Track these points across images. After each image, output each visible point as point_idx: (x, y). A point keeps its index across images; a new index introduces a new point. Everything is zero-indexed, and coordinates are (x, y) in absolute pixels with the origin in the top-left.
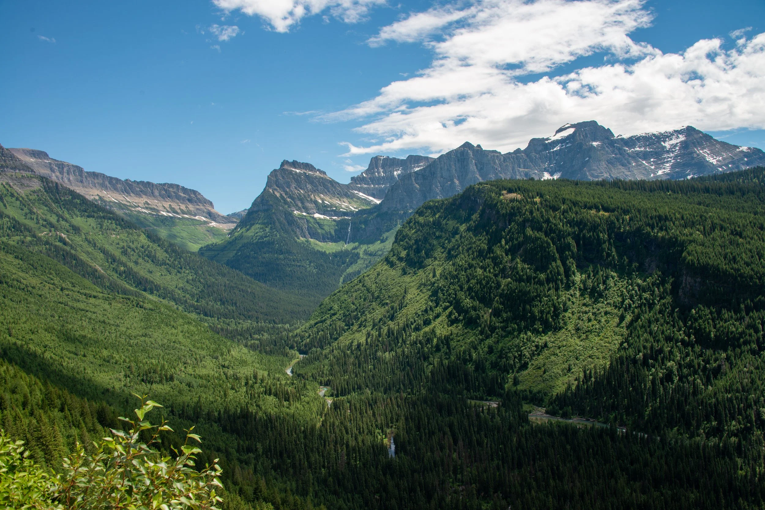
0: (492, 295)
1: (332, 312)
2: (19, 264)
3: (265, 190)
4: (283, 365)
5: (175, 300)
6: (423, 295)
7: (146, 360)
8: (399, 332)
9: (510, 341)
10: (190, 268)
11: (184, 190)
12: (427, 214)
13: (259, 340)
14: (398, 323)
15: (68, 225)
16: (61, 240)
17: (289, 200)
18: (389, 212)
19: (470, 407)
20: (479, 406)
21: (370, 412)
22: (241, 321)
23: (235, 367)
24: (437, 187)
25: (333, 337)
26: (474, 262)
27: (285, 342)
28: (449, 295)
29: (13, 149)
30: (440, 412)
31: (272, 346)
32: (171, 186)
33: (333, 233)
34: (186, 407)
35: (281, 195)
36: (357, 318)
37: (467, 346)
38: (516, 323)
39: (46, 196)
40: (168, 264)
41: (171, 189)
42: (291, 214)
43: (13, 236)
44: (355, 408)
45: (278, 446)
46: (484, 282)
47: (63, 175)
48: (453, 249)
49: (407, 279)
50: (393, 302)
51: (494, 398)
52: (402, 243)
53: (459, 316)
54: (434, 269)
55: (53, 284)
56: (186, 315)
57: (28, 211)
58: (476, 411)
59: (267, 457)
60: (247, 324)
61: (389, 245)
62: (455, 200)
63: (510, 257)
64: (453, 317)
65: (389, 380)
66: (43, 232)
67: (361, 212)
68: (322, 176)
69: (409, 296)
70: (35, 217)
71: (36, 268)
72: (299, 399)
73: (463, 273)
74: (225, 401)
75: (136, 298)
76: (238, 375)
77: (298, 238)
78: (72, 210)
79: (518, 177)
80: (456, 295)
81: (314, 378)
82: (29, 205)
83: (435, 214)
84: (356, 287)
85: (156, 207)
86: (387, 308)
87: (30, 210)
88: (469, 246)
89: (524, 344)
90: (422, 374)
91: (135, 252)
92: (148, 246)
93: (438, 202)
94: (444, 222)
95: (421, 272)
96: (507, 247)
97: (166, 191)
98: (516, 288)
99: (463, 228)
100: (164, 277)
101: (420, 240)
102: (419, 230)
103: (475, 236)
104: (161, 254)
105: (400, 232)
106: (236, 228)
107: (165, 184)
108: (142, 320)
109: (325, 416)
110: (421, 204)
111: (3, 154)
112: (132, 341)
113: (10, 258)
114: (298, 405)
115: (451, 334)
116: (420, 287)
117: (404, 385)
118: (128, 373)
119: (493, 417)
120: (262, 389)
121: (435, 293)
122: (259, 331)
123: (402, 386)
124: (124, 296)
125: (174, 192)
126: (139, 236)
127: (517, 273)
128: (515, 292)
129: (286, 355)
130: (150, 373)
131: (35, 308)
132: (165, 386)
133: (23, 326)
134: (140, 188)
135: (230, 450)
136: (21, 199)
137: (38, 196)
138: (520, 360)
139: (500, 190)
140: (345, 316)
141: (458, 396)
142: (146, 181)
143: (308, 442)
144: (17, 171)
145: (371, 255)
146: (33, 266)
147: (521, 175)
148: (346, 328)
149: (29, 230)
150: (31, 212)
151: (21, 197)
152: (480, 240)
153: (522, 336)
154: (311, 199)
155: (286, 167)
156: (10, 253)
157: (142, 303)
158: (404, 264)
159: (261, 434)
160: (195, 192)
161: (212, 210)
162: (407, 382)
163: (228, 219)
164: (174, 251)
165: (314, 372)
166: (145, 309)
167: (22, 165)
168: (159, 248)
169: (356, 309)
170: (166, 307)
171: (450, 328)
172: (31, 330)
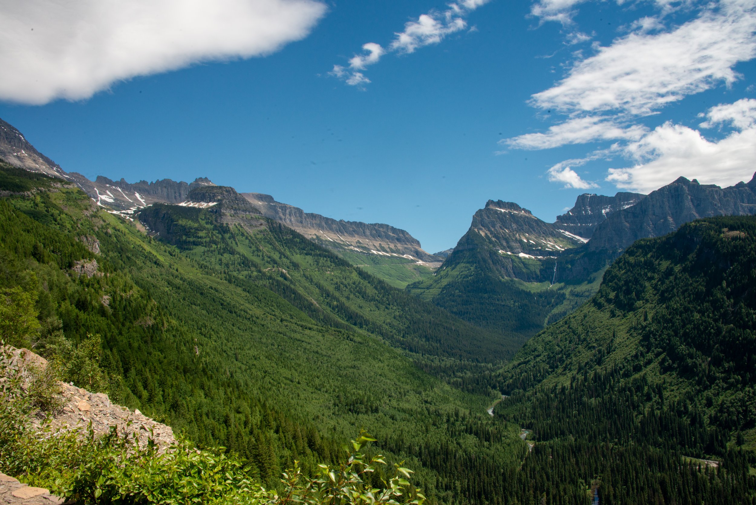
0: (711, 342)
1: (536, 353)
2: (246, 296)
3: (470, 229)
4: (486, 404)
5: (382, 334)
6: (633, 339)
7: (354, 391)
8: (607, 378)
9: (732, 394)
10: (397, 305)
11: (394, 230)
12: (638, 254)
13: (462, 378)
14: (606, 368)
15: (288, 261)
16: (283, 275)
17: (494, 239)
18: (597, 251)
19: (685, 465)
20: (695, 464)
21: (573, 460)
22: (444, 358)
23: (437, 404)
24: (649, 225)
25: (537, 378)
26: (690, 306)
27: (488, 381)
28: (662, 340)
29: (245, 194)
30: (650, 465)
31: (474, 385)
32: (382, 226)
33: (538, 273)
34: (389, 439)
35: (486, 234)
36: (561, 361)
37: (682, 397)
38: (739, 374)
39: (271, 236)
40: (377, 300)
41: (381, 229)
42: (496, 253)
43: (242, 271)
44: (558, 454)
45: (477, 487)
46: (702, 328)
47: (285, 216)
48: (666, 290)
49: (616, 321)
50: (600, 345)
51: (714, 457)
52: (610, 284)
53: (673, 363)
54: (646, 312)
55: (275, 315)
56: (392, 350)
57: (255, 249)
58: (692, 469)
59: (465, 496)
60: (449, 362)
61: (596, 286)
62: (668, 239)
63: (732, 301)
64: (666, 364)
65: (594, 427)
66: (268, 267)
67: (567, 252)
68: (527, 215)
69: (618, 340)
70: (261, 254)
71: (260, 301)
72: (500, 440)
73: (678, 317)
74: (426, 436)
75: (346, 332)
76: (440, 411)
77: (503, 278)
78: (293, 248)
79: (741, 213)
80: (670, 340)
81: (516, 420)
82: (256, 243)
83: (646, 254)
84: (562, 329)
85: (367, 246)
86: (593, 351)
87: (257, 248)
88: (685, 288)
89: (750, 398)
90: (631, 423)
91: (347, 288)
92: (360, 283)
93: (650, 241)
94: (657, 262)
95: (631, 314)
96: (729, 289)
97: (376, 231)
98: (740, 336)
99: (677, 268)
100: (372, 312)
101: (630, 281)
102: (629, 270)
103: (692, 277)
104: (370, 291)
105: (608, 272)
106: (442, 267)
107: (375, 225)
108: (351, 352)
109: (526, 460)
110: (631, 243)
111: (236, 198)
112: (341, 372)
113: (239, 290)
114: (499, 447)
115: (664, 383)
116: (630, 330)
117: (610, 434)
118: (337, 402)
119: (712, 478)
120: (463, 427)
121: (646, 338)
122: (462, 369)
123: (608, 434)
124: (336, 329)
125: (384, 232)
126: (351, 273)
127: (741, 318)
128: (738, 340)
129: (488, 394)
130: (357, 403)
131: (258, 336)
132: (370, 417)
133: (247, 352)
134: (353, 228)
135: (430, 486)
136: (250, 238)
137: (264, 235)
138: (745, 416)
139: (720, 228)
140: (549, 357)
141: (671, 451)
142: (358, 221)
143: (507, 485)
144: (247, 213)
145: (577, 295)
146: (258, 298)
147: (744, 211)
148: (550, 370)
149: (255, 266)
150: (258, 250)
151: (250, 236)
152: (697, 282)
153: (747, 389)
154: (516, 239)
155: (491, 207)
156: (240, 286)
157: (351, 337)
158: (612, 306)
159: (460, 473)
160: (403, 232)
161: (420, 249)
162: (614, 432)
163: (434, 258)
164: (383, 288)
165: (517, 413)
166: (355, 342)
167: (251, 207)
168: (369, 285)
169: (561, 351)
170: (375, 341)
171: (662, 376)
172: (254, 357)
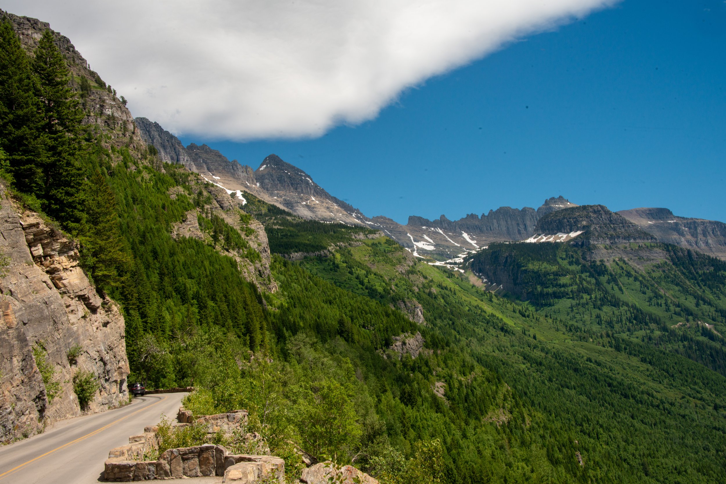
2: (648, 370)
15: (713, 309)
16: (706, 333)
29: (623, 212)
39: (676, 271)
43: (635, 330)
47: (697, 237)
55: (701, 399)
57: (652, 295)
66: (677, 322)
70: (663, 302)
71: (673, 376)
78: (717, 287)
82: (652, 285)
87: (655, 293)
111: (611, 221)
113: (635, 361)
131: (677, 435)
133: (663, 461)
136: (641, 278)
137: (664, 271)
144: (632, 241)
146: (667, 372)
149: (656, 321)
150: (657, 296)
151: (641, 275)
156: (635, 355)
167: (637, 231)
172: (676, 469)
